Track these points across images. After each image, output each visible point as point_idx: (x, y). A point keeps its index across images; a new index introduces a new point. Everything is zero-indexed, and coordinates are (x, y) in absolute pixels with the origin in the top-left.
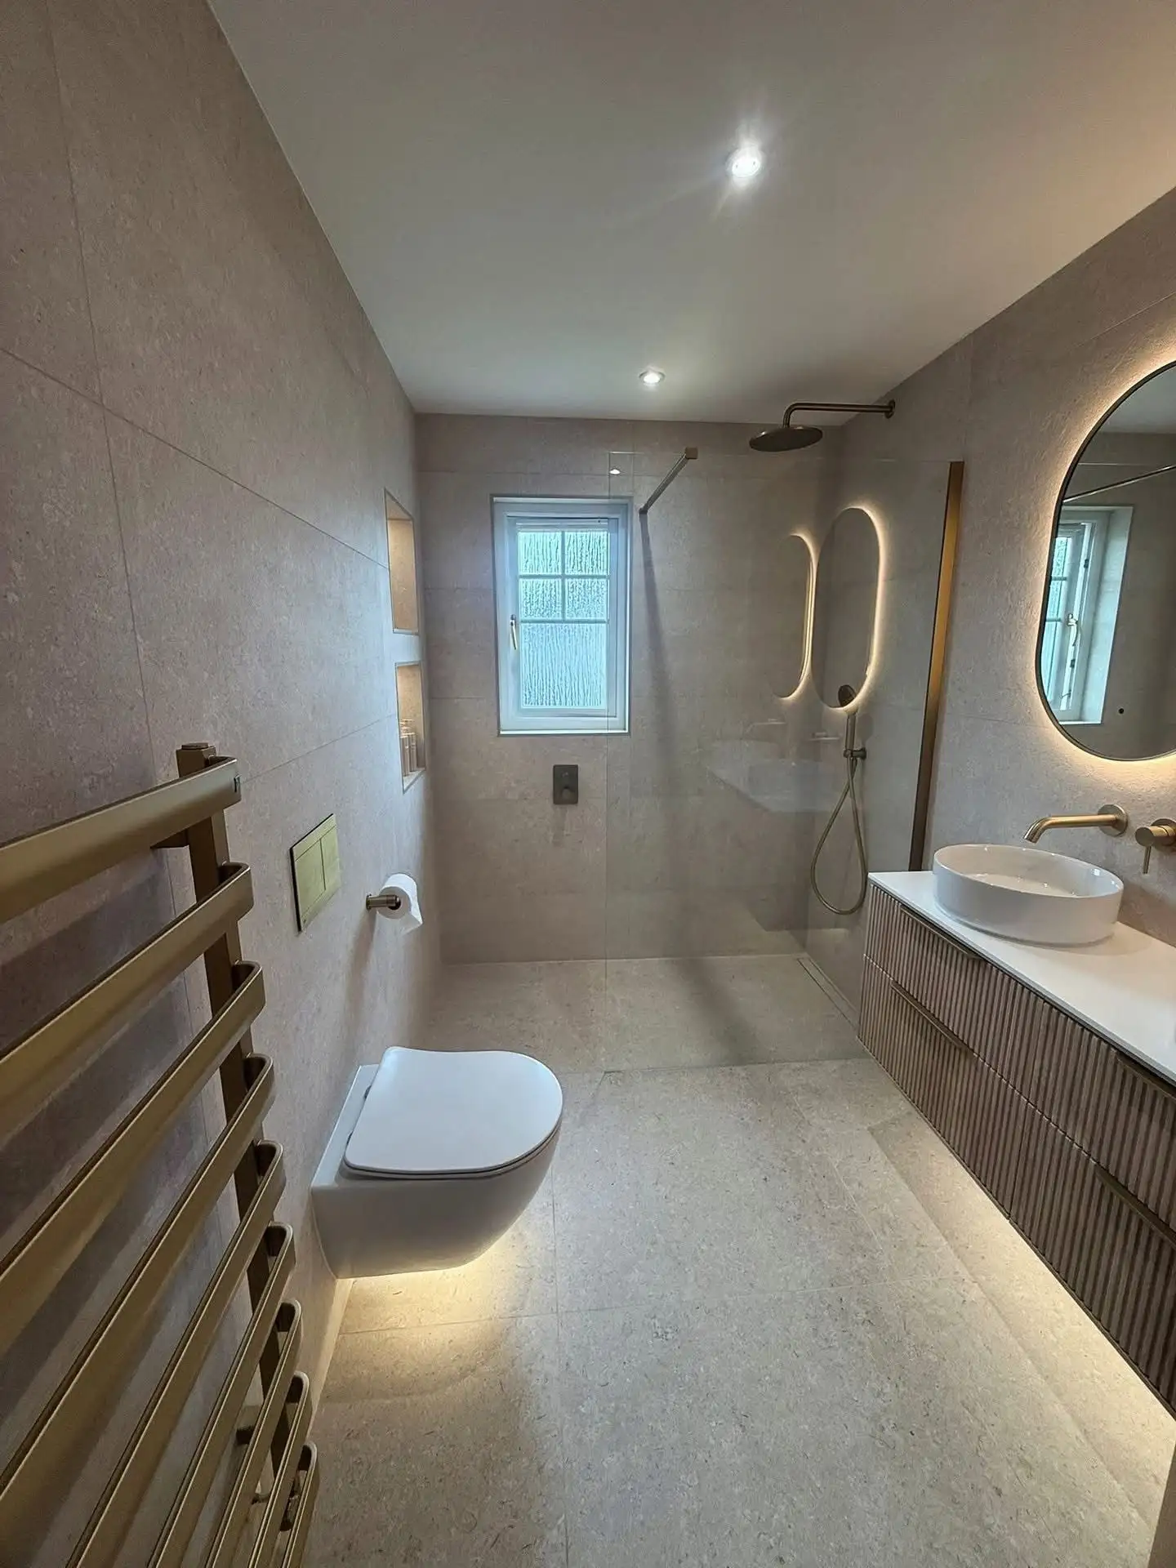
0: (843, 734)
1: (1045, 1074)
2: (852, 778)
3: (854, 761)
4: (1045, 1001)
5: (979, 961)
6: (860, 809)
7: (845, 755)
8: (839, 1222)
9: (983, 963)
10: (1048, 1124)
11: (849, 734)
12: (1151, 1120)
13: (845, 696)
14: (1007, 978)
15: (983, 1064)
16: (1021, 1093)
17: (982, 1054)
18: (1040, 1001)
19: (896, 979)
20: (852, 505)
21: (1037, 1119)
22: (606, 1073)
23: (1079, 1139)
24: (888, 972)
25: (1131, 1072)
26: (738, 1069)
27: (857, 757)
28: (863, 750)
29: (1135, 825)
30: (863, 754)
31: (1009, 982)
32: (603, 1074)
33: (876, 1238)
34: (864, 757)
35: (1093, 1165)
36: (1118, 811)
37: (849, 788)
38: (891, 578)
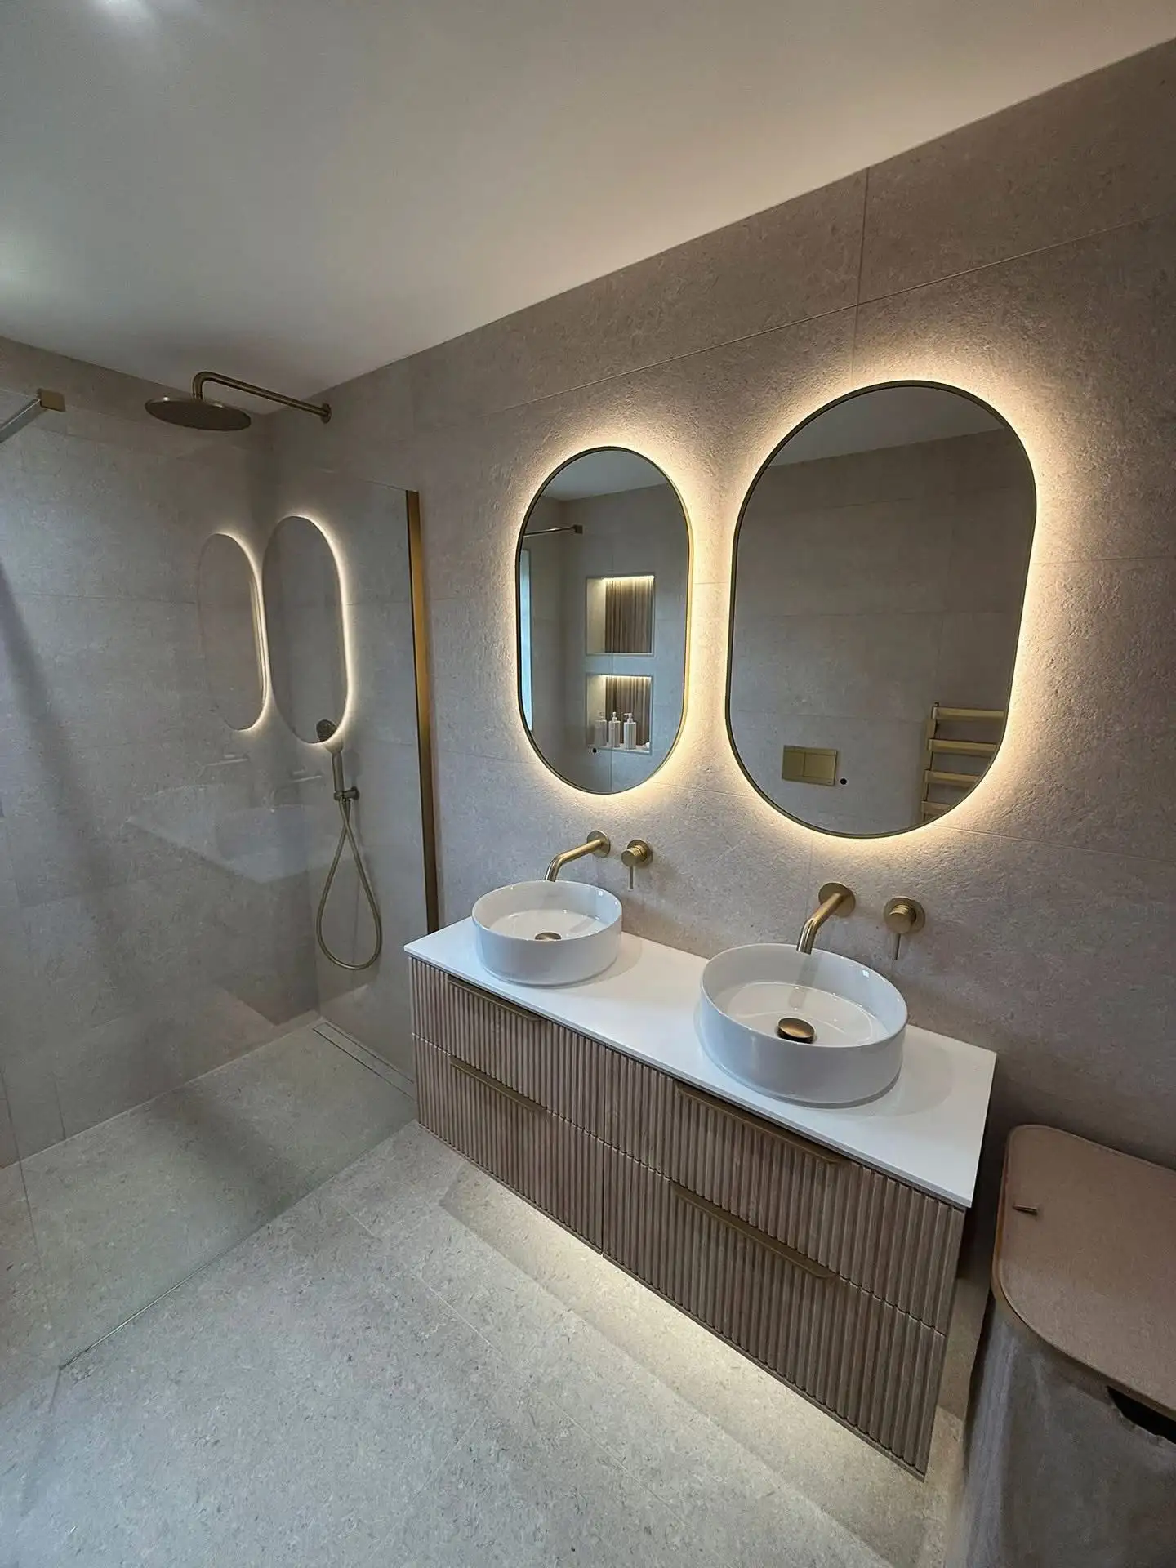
0: (329, 773)
1: (615, 1113)
2: (348, 821)
3: (347, 802)
4: (606, 1047)
5: (539, 1020)
6: (361, 852)
7: (336, 798)
8: (442, 1346)
9: (543, 1021)
10: (625, 1157)
11: (336, 770)
12: (706, 1131)
13: (325, 730)
14: (568, 1032)
15: (558, 1118)
16: (597, 1137)
17: (555, 1110)
18: (602, 1049)
19: (454, 1054)
20: (296, 512)
21: (614, 1155)
22: (61, 1368)
23: (652, 1162)
24: (444, 1047)
25: (687, 1095)
26: (278, 1222)
27: (348, 797)
28: (354, 789)
29: (619, 846)
30: (355, 793)
31: (571, 1036)
32: (57, 1372)
33: (480, 1335)
34: (356, 797)
35: (667, 1183)
36: (601, 835)
37: (345, 833)
38: (358, 602)
